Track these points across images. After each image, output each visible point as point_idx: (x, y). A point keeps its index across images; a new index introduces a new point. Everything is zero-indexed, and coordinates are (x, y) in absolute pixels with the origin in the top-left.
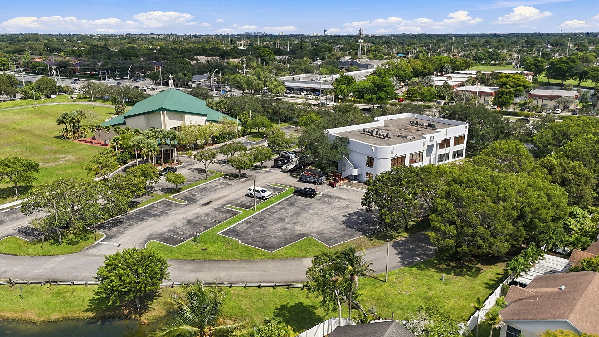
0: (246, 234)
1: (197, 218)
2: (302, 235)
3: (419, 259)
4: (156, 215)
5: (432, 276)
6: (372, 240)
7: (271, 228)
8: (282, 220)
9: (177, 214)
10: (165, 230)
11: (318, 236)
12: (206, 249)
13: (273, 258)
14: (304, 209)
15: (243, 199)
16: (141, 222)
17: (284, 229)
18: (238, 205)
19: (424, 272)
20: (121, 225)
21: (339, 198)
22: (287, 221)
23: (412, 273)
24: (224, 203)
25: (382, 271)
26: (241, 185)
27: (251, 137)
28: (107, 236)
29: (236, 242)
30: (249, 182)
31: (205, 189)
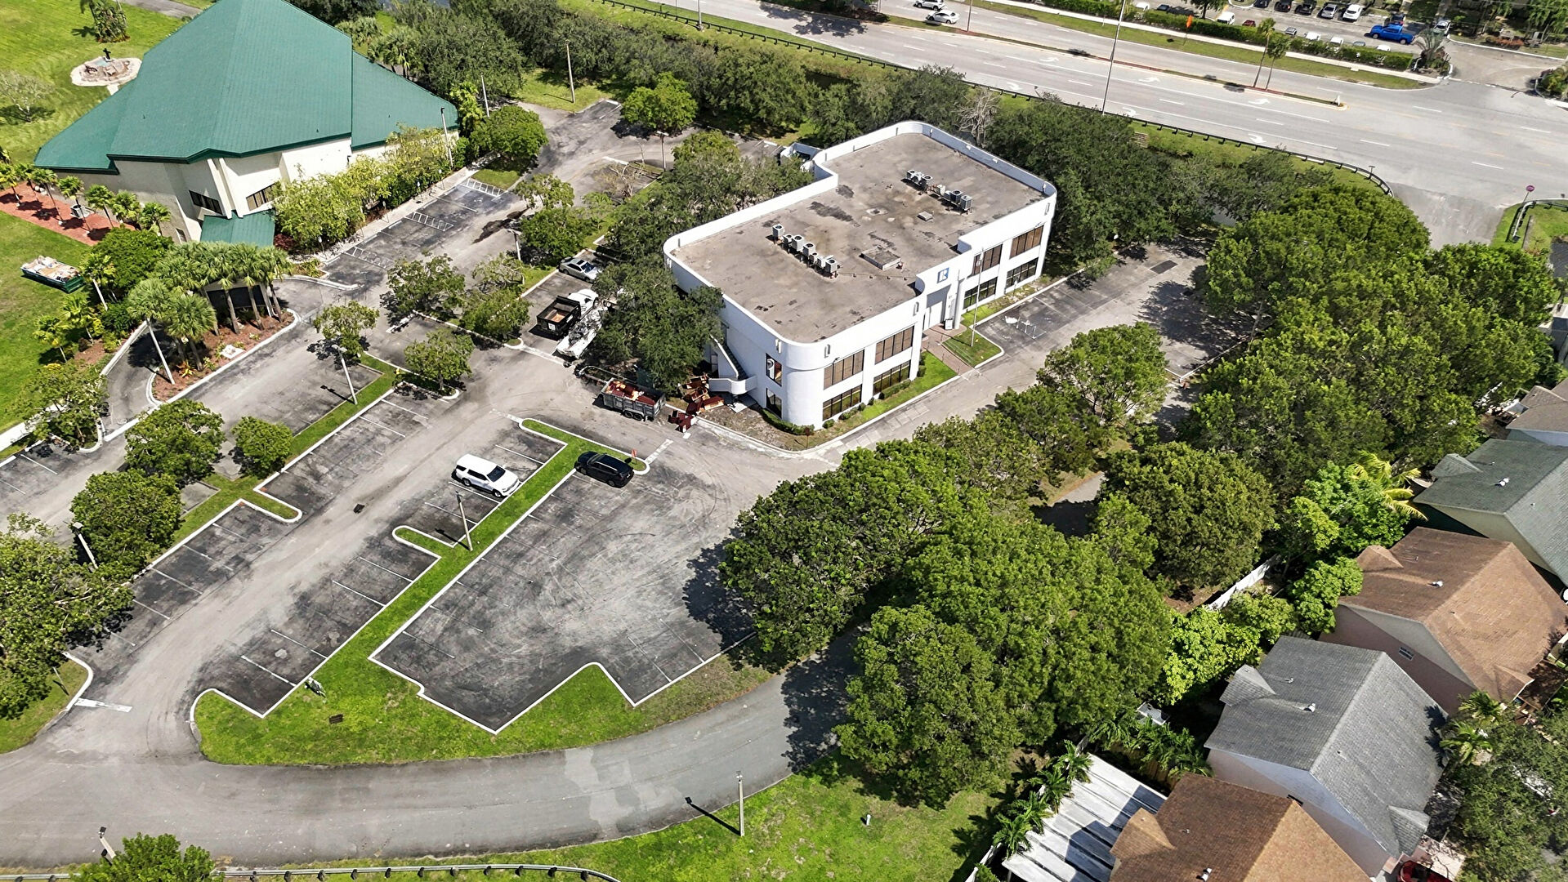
0: (440, 660)
1: (326, 582)
2: (577, 657)
3: (833, 741)
4: (219, 574)
6: (739, 667)
7: (505, 627)
8: (535, 589)
9: (274, 566)
10: (241, 641)
11: (613, 660)
12: (339, 719)
13: (496, 754)
14: (596, 536)
16: (181, 610)
17: (537, 630)
18: (428, 524)
19: (831, 794)
20: (132, 625)
21: (692, 480)
22: (548, 592)
23: (806, 796)
24: (394, 513)
26: (446, 425)
27: (488, 167)
28: (97, 671)
29: (413, 691)
30: (469, 408)
31: (347, 447)
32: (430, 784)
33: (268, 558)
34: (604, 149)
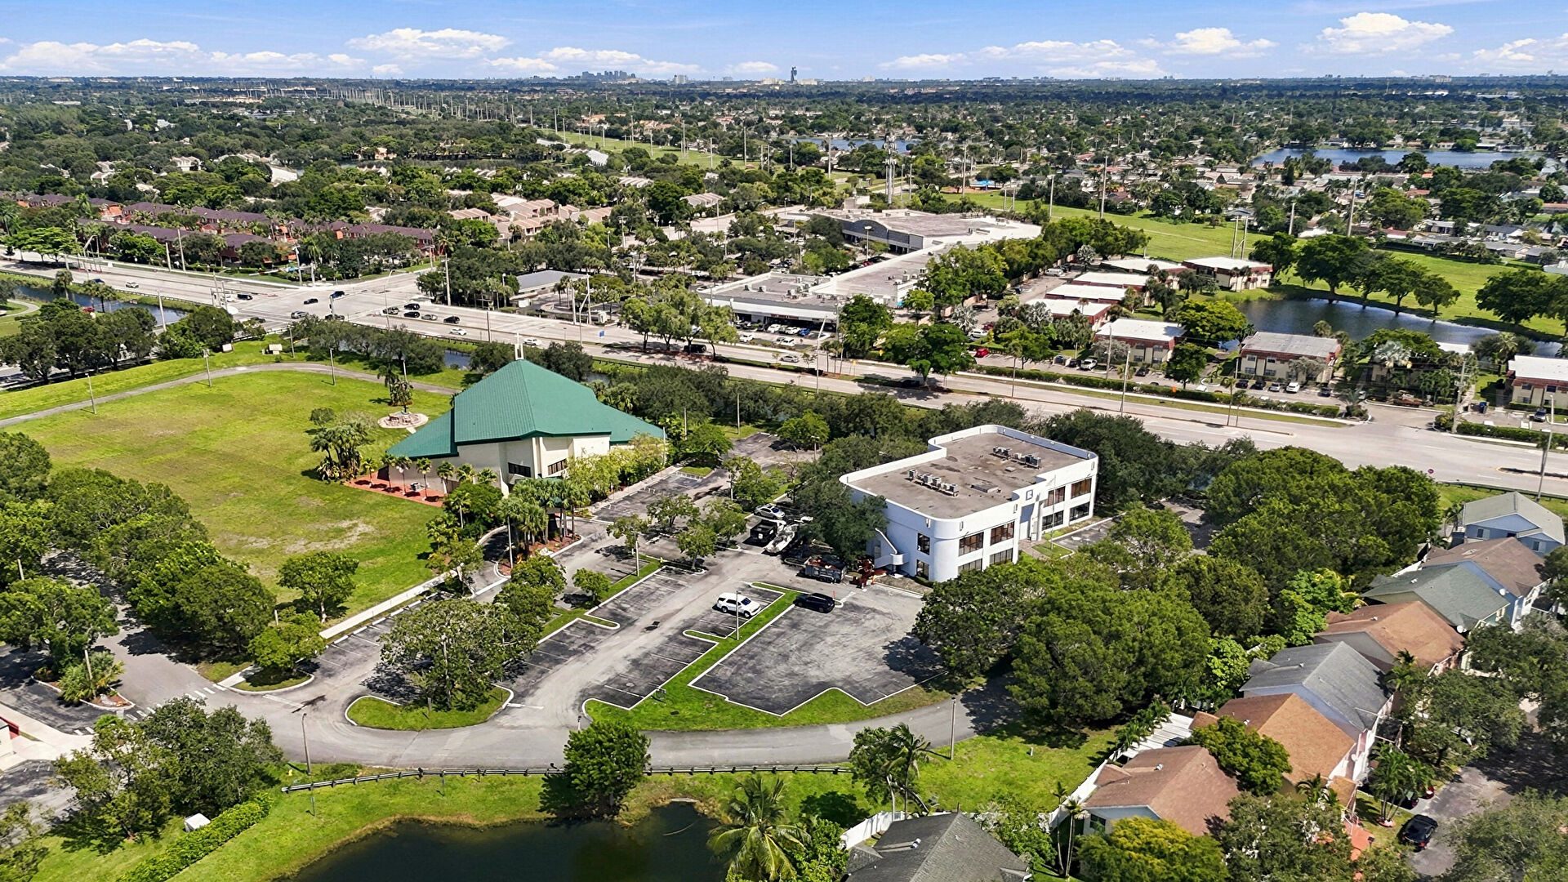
0: (735, 686)
1: (647, 655)
2: (822, 686)
3: (1000, 722)
4: (575, 652)
5: (1015, 749)
6: (930, 691)
7: (771, 673)
8: (785, 657)
9: (610, 648)
10: (603, 679)
11: (847, 687)
12: (677, 713)
13: (784, 725)
14: (818, 635)
15: (712, 617)
16: (558, 666)
17: (792, 675)
18: (705, 629)
19: (1005, 743)
20: (529, 673)
21: (874, 610)
22: (793, 658)
23: (990, 745)
24: (681, 625)
25: (945, 743)
26: (700, 586)
27: (689, 465)
28: (515, 692)
29: (722, 700)
30: (713, 579)
31: (639, 596)
32: (746, 738)
33: (604, 646)
34: (767, 457)
